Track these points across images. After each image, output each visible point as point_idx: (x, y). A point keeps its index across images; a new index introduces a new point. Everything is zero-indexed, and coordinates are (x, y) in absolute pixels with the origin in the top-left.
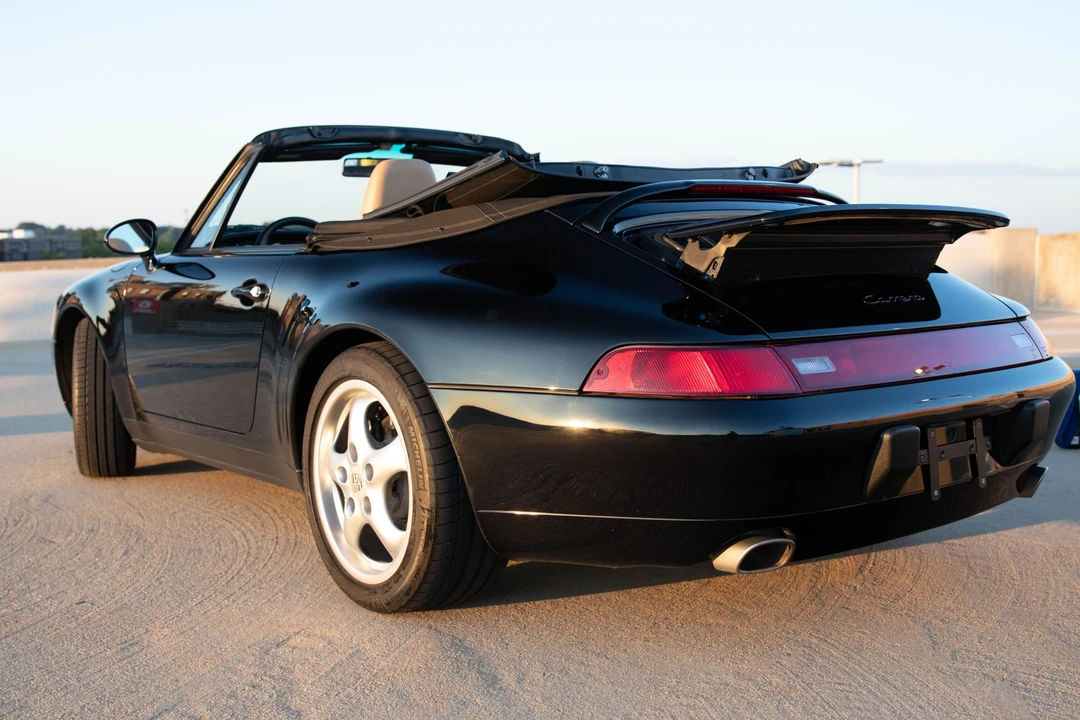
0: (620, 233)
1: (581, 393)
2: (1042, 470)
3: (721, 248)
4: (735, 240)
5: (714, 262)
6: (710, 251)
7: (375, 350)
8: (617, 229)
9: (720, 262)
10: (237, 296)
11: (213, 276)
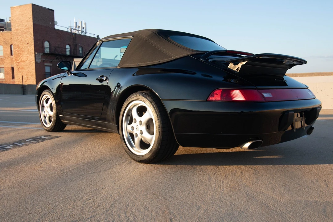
0: (210, 62)
1: (207, 101)
2: (313, 128)
3: (240, 65)
4: (244, 63)
5: (238, 69)
6: (237, 66)
7: (144, 93)
8: (210, 60)
9: (239, 69)
10: (98, 80)
11: (86, 76)
